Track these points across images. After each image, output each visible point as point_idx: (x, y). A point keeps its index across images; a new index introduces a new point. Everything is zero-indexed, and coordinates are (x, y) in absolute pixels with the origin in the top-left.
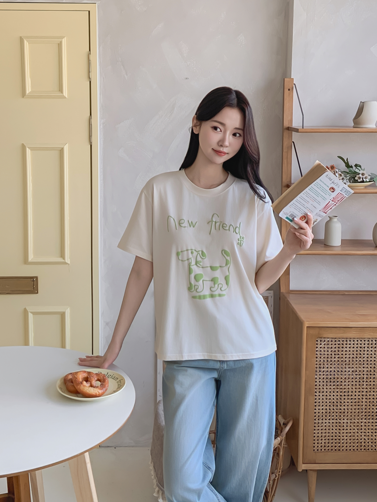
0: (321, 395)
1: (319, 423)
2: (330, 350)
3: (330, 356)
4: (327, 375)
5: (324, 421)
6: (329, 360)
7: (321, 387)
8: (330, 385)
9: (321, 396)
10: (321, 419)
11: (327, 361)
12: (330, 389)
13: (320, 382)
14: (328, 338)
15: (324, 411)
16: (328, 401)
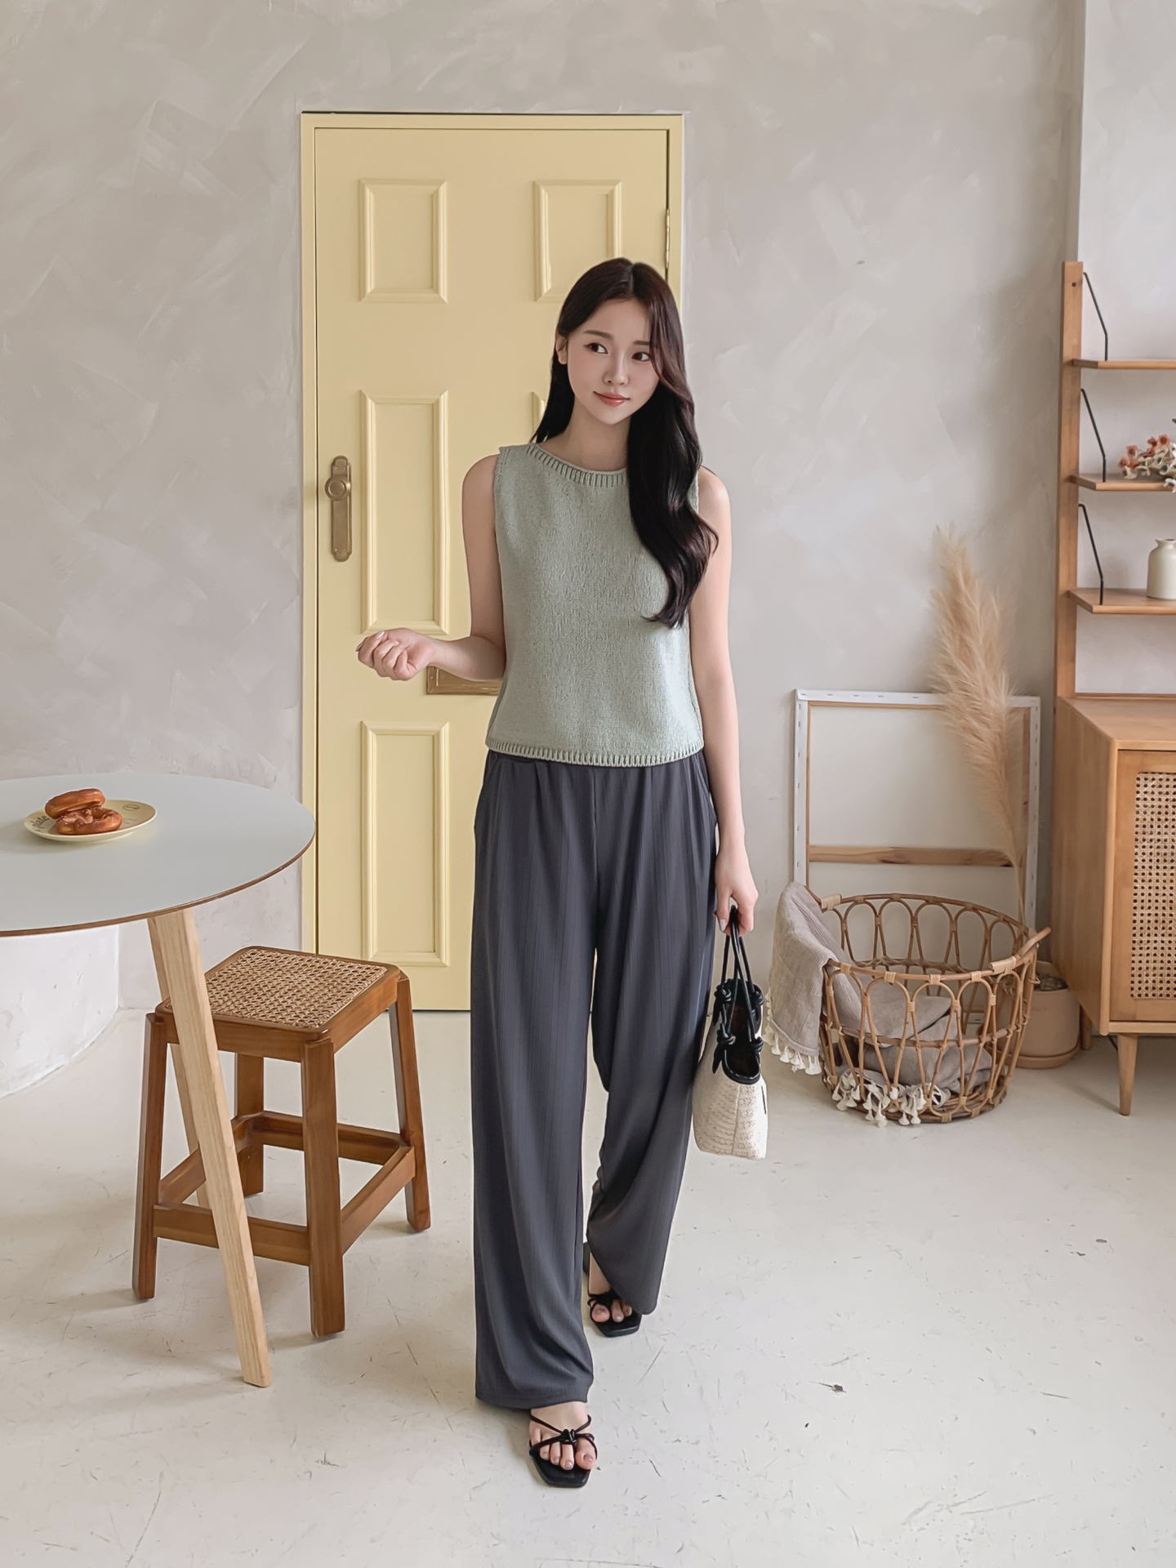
0: (1146, 885)
1: (1141, 942)
2: (1164, 798)
3: (1163, 810)
4: (1158, 847)
5: (1152, 938)
6: (1163, 817)
7: (1146, 872)
8: (1165, 868)
9: (1146, 887)
10: (1147, 933)
11: (1159, 820)
12: (1165, 874)
13: (1144, 861)
14: (1161, 773)
15: (1153, 919)
16: (1160, 899)
